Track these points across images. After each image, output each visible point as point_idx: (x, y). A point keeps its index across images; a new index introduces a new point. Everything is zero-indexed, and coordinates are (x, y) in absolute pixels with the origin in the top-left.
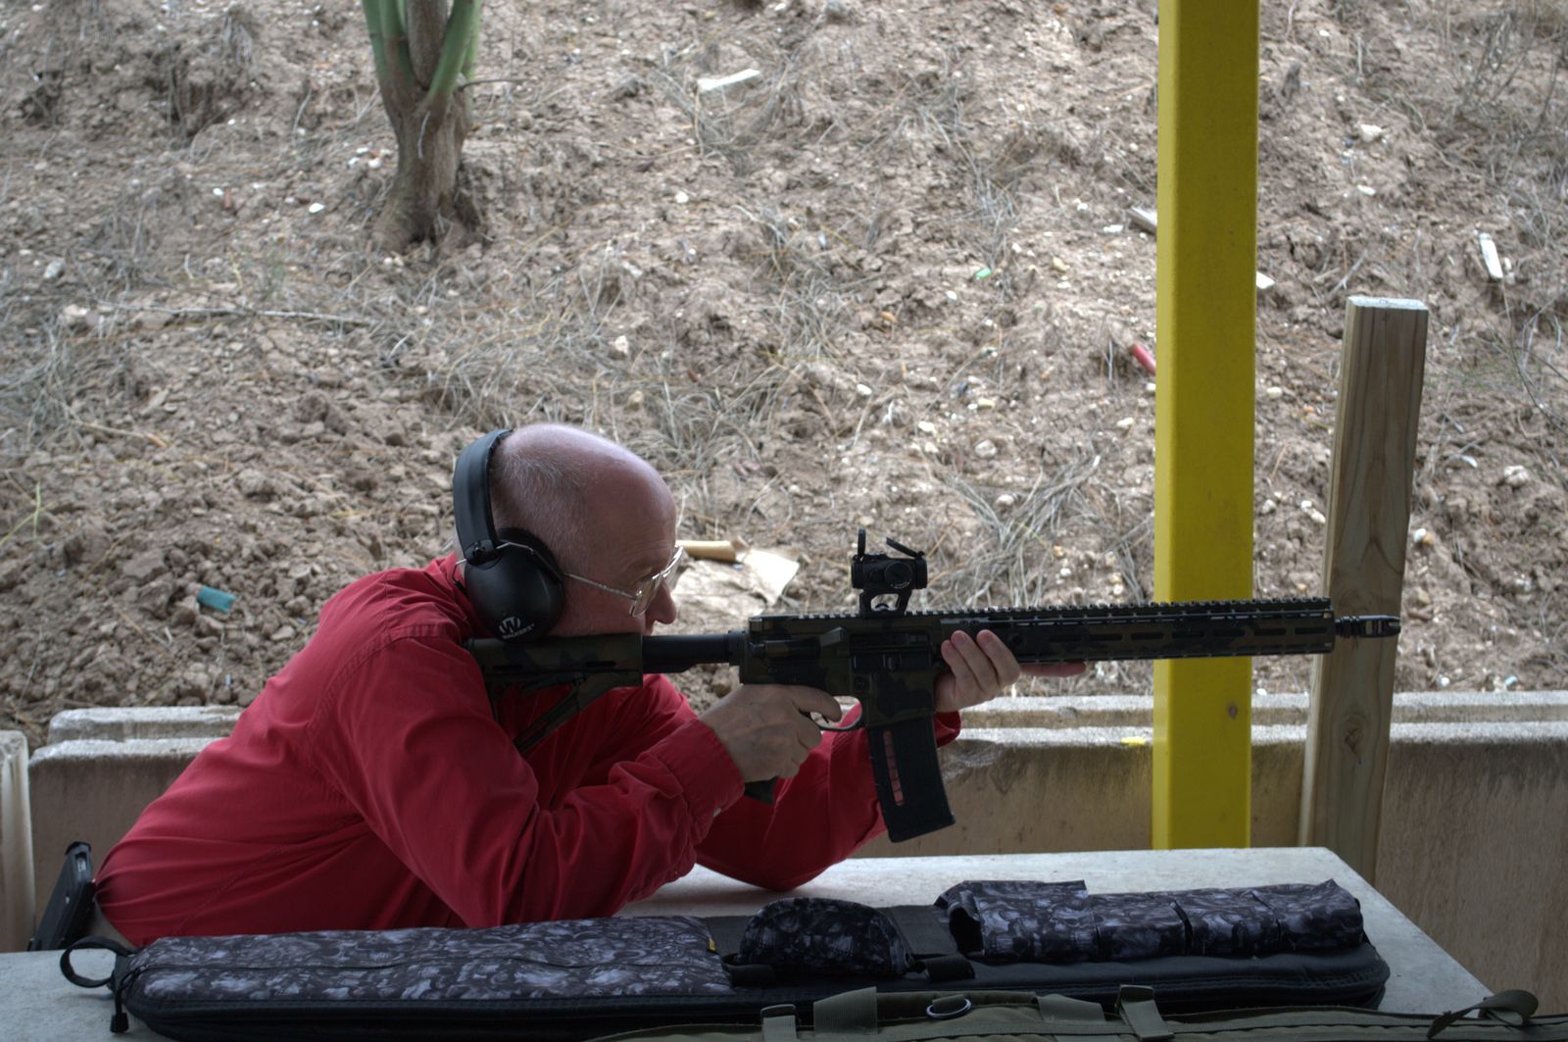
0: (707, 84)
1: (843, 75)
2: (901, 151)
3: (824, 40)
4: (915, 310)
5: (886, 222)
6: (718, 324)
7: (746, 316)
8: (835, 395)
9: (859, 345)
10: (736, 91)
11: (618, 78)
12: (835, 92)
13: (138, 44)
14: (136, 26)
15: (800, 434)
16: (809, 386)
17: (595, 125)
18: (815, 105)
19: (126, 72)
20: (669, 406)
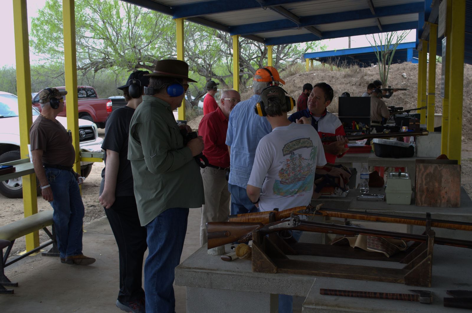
0: (402, 83)
1: (411, 83)
2: (414, 87)
3: (410, 81)
4: (413, 97)
5: (412, 92)
6: (401, 98)
7: (403, 97)
8: (407, 102)
9: (409, 99)
10: (404, 84)
11: (396, 83)
12: (410, 84)
13: (366, 81)
14: (366, 80)
15: (405, 104)
16: (406, 101)
17: (395, 86)
18: (409, 85)
19: (365, 83)
20: (397, 102)
